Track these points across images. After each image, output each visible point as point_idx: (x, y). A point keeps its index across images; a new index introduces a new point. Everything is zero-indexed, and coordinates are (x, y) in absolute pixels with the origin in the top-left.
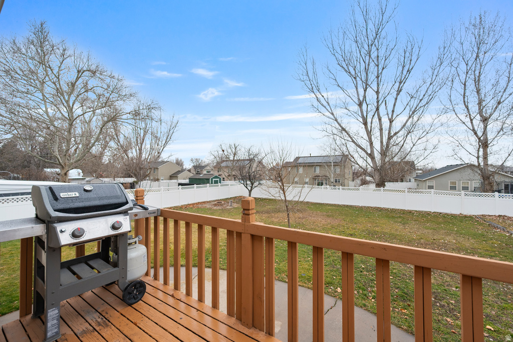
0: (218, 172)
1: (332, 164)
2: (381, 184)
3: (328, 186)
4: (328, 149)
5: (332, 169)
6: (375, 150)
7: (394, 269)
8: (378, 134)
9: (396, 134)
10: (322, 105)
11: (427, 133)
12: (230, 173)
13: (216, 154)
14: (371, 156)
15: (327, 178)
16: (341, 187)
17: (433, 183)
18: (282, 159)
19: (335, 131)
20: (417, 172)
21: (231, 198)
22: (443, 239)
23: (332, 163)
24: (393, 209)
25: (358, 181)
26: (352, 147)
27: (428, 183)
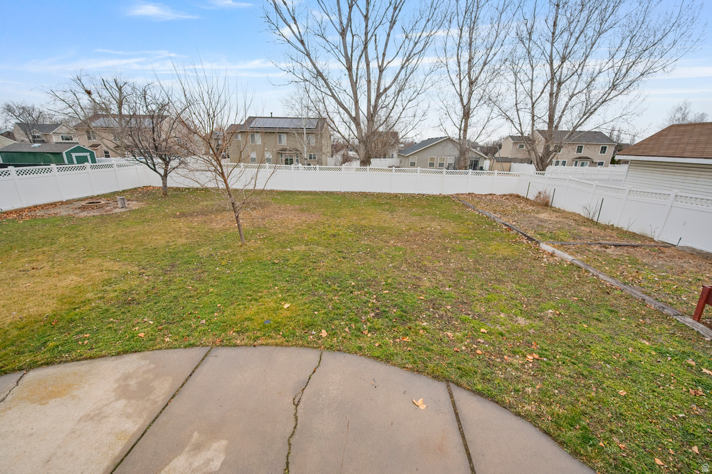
0: (89, 138)
1: (305, 132)
2: (365, 162)
3: (300, 165)
4: (298, 106)
5: (305, 138)
6: (360, 112)
7: (388, 277)
8: (365, 88)
9: (386, 90)
10: (285, 21)
11: (418, 94)
12: (118, 143)
13: (70, 97)
14: (356, 120)
15: (298, 153)
16: (318, 166)
17: (414, 159)
18: (211, 112)
19: (307, 76)
20: (400, 145)
21: (124, 191)
22: (429, 226)
23: (305, 129)
24: (379, 193)
25: (339, 157)
26: (331, 104)
27: (411, 160)
